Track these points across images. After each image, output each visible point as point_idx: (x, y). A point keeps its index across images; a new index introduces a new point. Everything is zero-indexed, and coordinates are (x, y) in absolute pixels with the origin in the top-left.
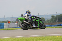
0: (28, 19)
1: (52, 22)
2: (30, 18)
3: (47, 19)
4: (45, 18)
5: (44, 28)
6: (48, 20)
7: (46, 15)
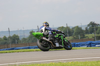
0: (48, 35)
1: (30, 42)
2: (51, 33)
3: (22, 38)
4: (19, 35)
5: (70, 49)
6: (24, 38)
7: (21, 31)
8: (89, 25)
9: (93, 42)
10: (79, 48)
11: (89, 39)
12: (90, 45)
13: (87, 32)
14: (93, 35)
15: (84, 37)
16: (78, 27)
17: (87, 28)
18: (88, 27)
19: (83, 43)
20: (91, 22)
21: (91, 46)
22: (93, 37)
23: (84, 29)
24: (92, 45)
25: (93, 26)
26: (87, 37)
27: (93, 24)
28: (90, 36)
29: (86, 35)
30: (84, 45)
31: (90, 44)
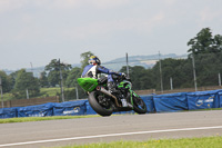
8: (48, 68)
9: (58, 105)
10: (26, 118)
11: (49, 99)
12: (51, 111)
13: (44, 82)
14: (58, 88)
15: (38, 93)
16: (24, 71)
17: (43, 74)
18: (48, 72)
19: (35, 107)
20: (53, 61)
21: (53, 114)
22: (58, 94)
23: (37, 75)
24: (55, 110)
25: (57, 69)
26: (45, 93)
27: (57, 65)
28: (52, 91)
29: (42, 90)
30: (37, 112)
31: (51, 109)
